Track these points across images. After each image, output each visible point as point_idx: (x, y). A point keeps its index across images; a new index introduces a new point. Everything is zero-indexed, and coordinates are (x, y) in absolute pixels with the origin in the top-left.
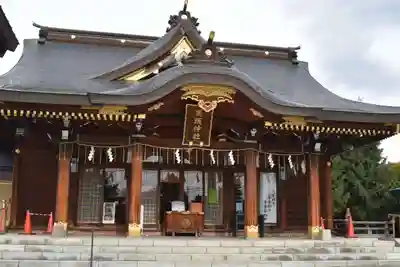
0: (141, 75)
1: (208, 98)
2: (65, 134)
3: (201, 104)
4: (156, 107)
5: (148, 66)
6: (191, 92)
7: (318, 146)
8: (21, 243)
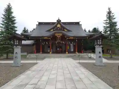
0: (52, 30)
1: (59, 35)
2: (41, 41)
3: (58, 36)
4: (52, 37)
6: (56, 35)
7: (77, 40)
8: (36, 55)
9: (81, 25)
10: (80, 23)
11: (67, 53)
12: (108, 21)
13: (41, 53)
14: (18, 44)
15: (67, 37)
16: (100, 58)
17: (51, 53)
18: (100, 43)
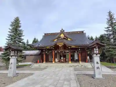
0: (56, 40)
3: (59, 46)
4: (54, 46)
5: (57, 38)
6: (58, 44)
9: (85, 33)
10: (84, 32)
11: (70, 62)
12: (110, 29)
13: (44, 62)
14: (13, 54)
15: (69, 46)
16: (98, 69)
17: (54, 62)
18: (97, 52)
